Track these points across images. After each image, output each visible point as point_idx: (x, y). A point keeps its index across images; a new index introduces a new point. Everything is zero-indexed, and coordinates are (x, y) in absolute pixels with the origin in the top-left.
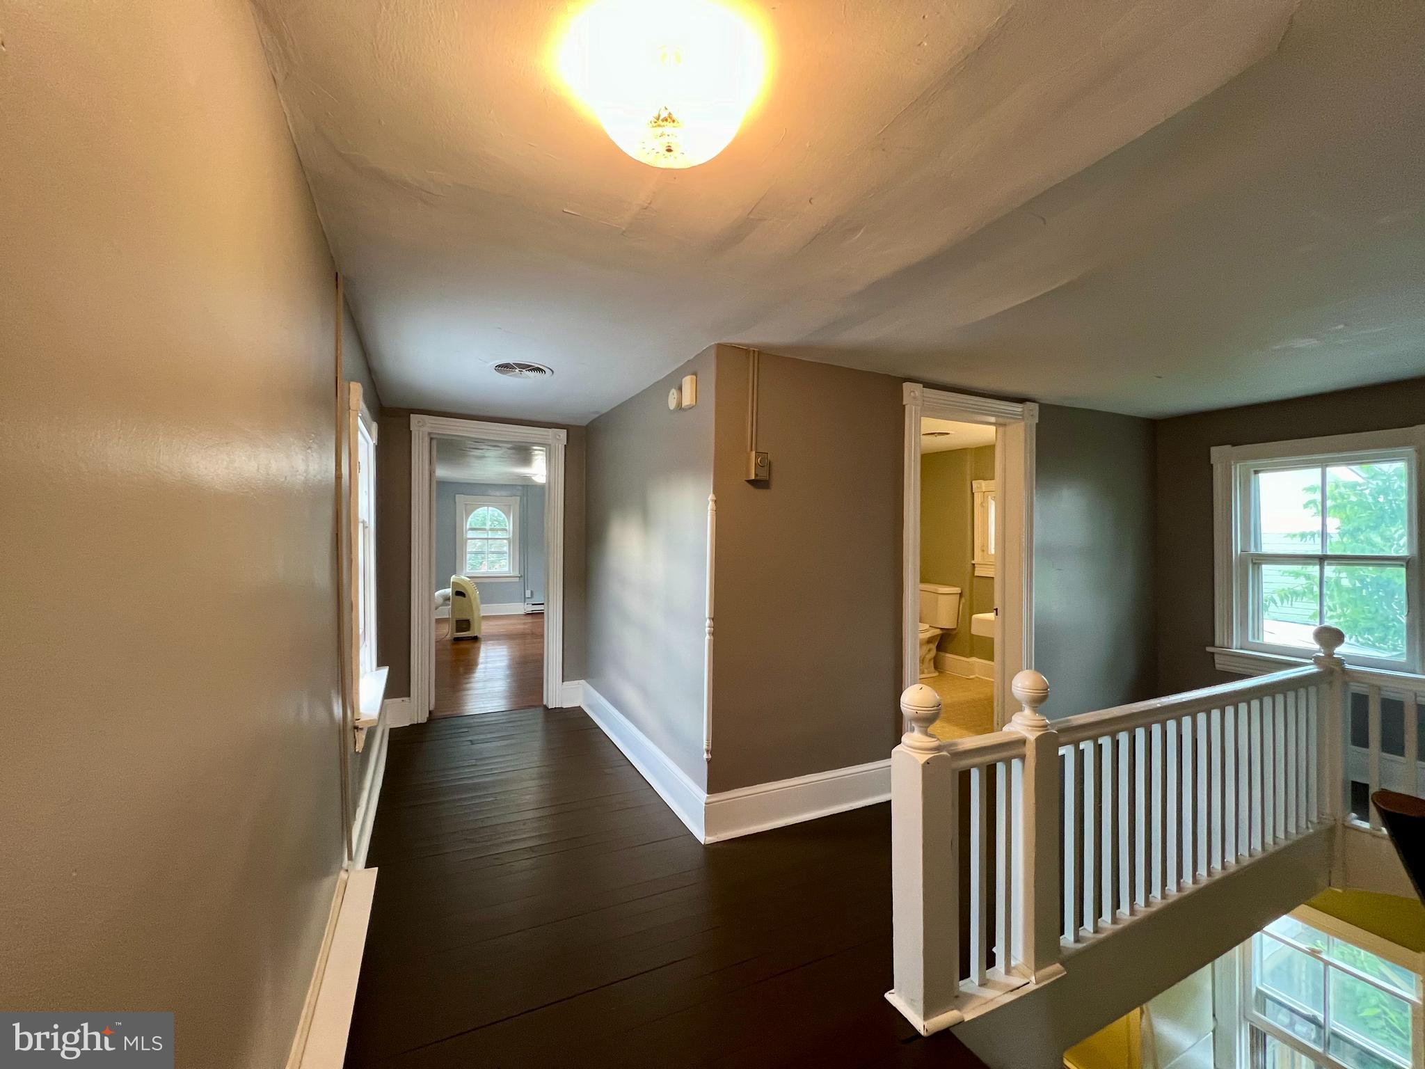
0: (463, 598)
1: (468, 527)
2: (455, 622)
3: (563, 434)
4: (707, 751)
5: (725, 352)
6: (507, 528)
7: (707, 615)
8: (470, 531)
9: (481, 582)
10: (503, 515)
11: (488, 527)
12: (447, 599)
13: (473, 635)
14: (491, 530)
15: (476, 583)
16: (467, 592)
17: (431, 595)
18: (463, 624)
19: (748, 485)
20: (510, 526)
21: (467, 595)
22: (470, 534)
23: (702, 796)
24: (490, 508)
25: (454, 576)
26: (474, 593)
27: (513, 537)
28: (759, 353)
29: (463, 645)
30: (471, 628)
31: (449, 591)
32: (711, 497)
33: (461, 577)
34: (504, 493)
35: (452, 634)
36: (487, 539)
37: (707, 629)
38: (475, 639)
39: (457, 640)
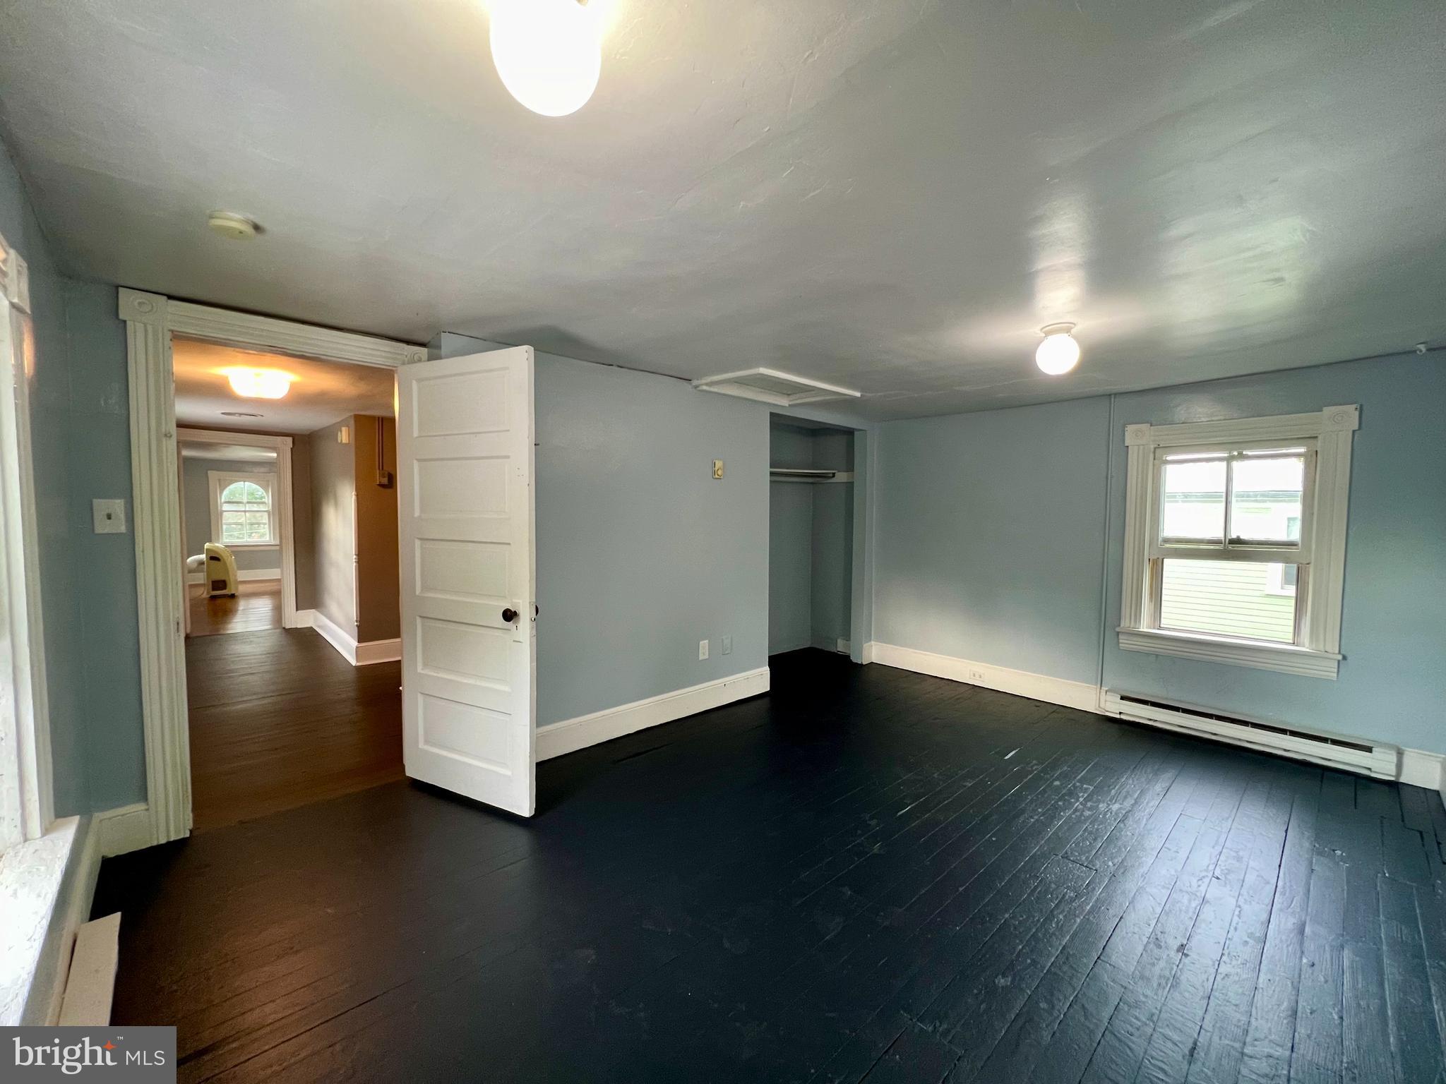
0: (219, 562)
1: (223, 500)
2: (211, 583)
3: (290, 440)
4: (357, 621)
5: (358, 418)
6: (266, 501)
7: (354, 553)
8: (225, 504)
9: (237, 551)
10: (261, 490)
11: (245, 500)
12: (201, 563)
13: (229, 593)
14: (248, 503)
15: (232, 552)
16: (222, 557)
17: (183, 561)
18: (219, 584)
19: (379, 487)
20: (268, 499)
21: (222, 560)
22: (226, 507)
23: (354, 643)
24: (246, 483)
25: (207, 544)
26: (231, 560)
27: (273, 509)
28: (382, 419)
29: (219, 601)
30: (228, 587)
31: (203, 557)
32: (354, 493)
33: (218, 545)
34: (262, 470)
35: (208, 593)
36: (245, 511)
37: (354, 560)
38: (233, 596)
39: (213, 598)
